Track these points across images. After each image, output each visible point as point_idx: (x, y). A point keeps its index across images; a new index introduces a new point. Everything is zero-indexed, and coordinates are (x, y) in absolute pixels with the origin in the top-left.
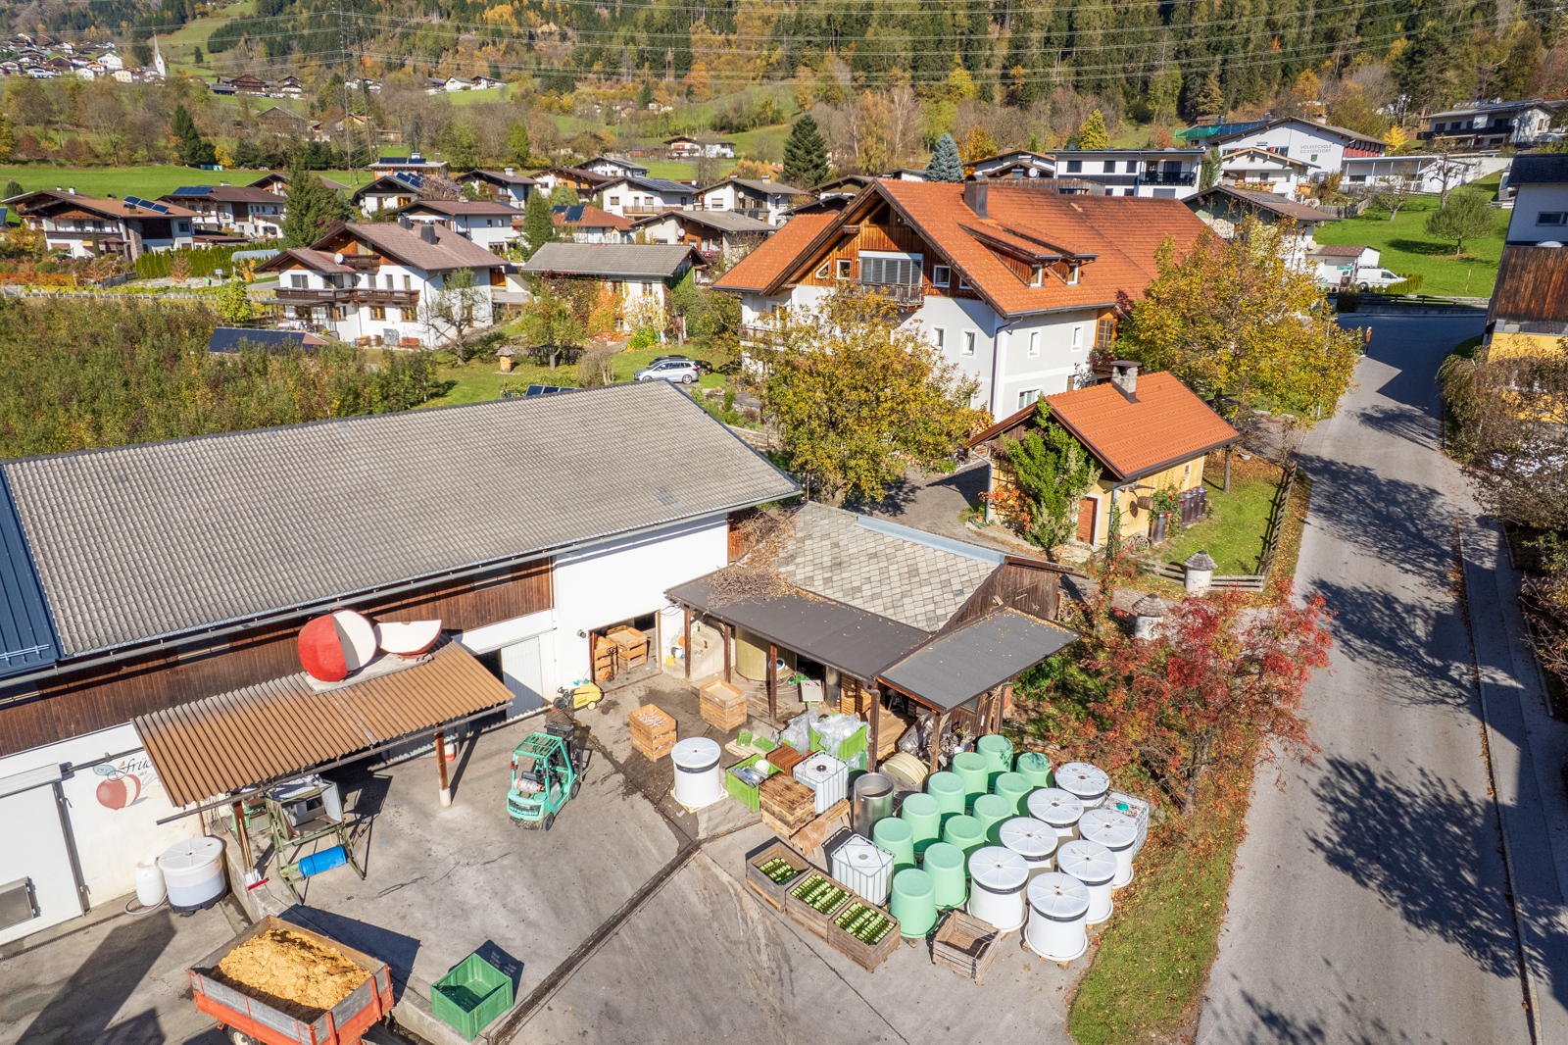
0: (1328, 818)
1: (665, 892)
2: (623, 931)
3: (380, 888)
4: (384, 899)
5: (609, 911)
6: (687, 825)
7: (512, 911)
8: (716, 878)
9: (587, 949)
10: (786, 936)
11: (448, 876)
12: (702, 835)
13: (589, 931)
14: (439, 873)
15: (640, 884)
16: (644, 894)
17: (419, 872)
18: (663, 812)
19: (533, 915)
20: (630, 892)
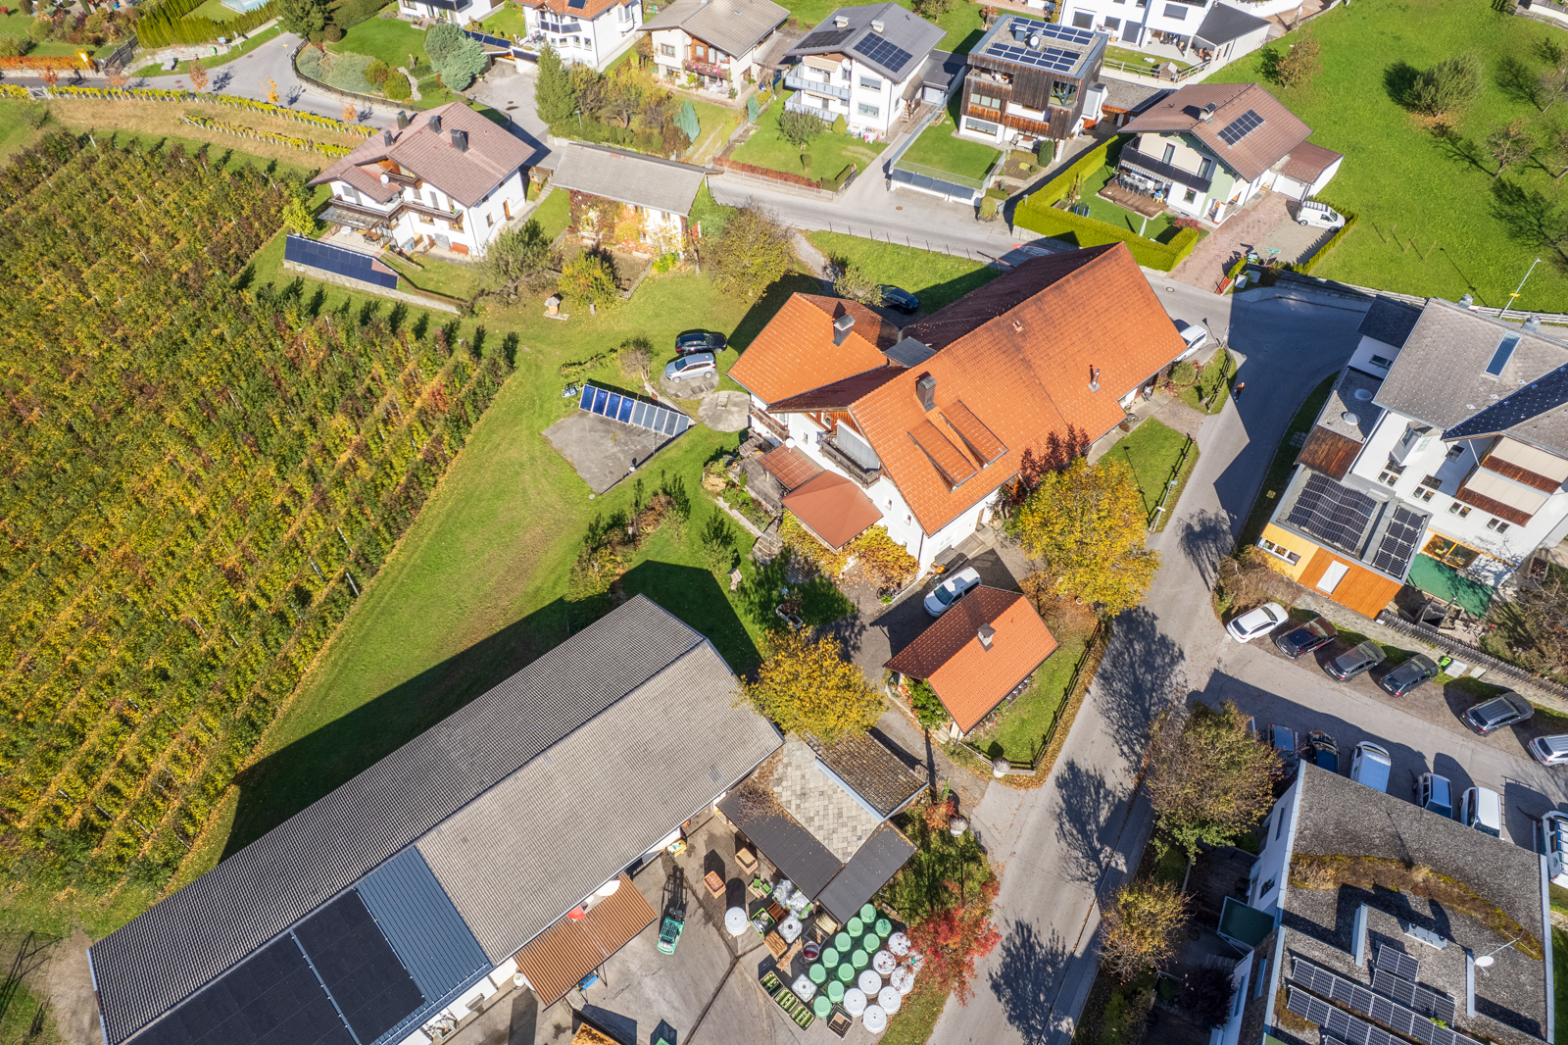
0: (1001, 960)
1: (726, 988)
2: (711, 1010)
3: (615, 992)
4: (618, 999)
5: (706, 1000)
6: (732, 944)
7: (668, 1002)
8: (746, 979)
9: (699, 1022)
10: (774, 1013)
11: (639, 983)
12: (740, 953)
13: (699, 1012)
14: (635, 983)
15: (717, 984)
16: (719, 990)
17: (628, 983)
18: (722, 935)
19: (676, 1004)
20: (712, 989)
